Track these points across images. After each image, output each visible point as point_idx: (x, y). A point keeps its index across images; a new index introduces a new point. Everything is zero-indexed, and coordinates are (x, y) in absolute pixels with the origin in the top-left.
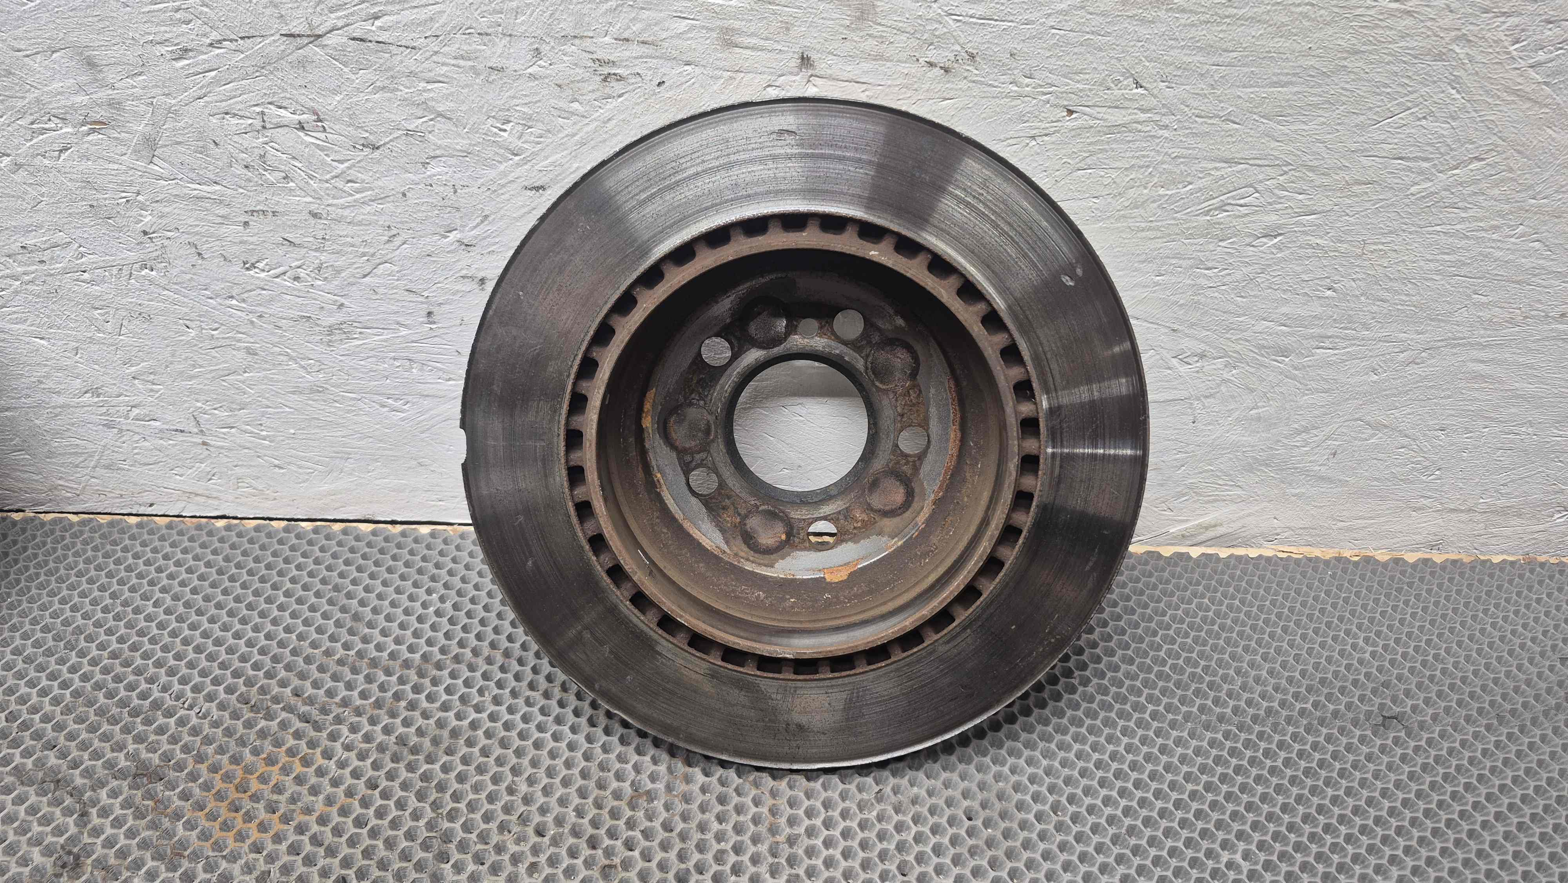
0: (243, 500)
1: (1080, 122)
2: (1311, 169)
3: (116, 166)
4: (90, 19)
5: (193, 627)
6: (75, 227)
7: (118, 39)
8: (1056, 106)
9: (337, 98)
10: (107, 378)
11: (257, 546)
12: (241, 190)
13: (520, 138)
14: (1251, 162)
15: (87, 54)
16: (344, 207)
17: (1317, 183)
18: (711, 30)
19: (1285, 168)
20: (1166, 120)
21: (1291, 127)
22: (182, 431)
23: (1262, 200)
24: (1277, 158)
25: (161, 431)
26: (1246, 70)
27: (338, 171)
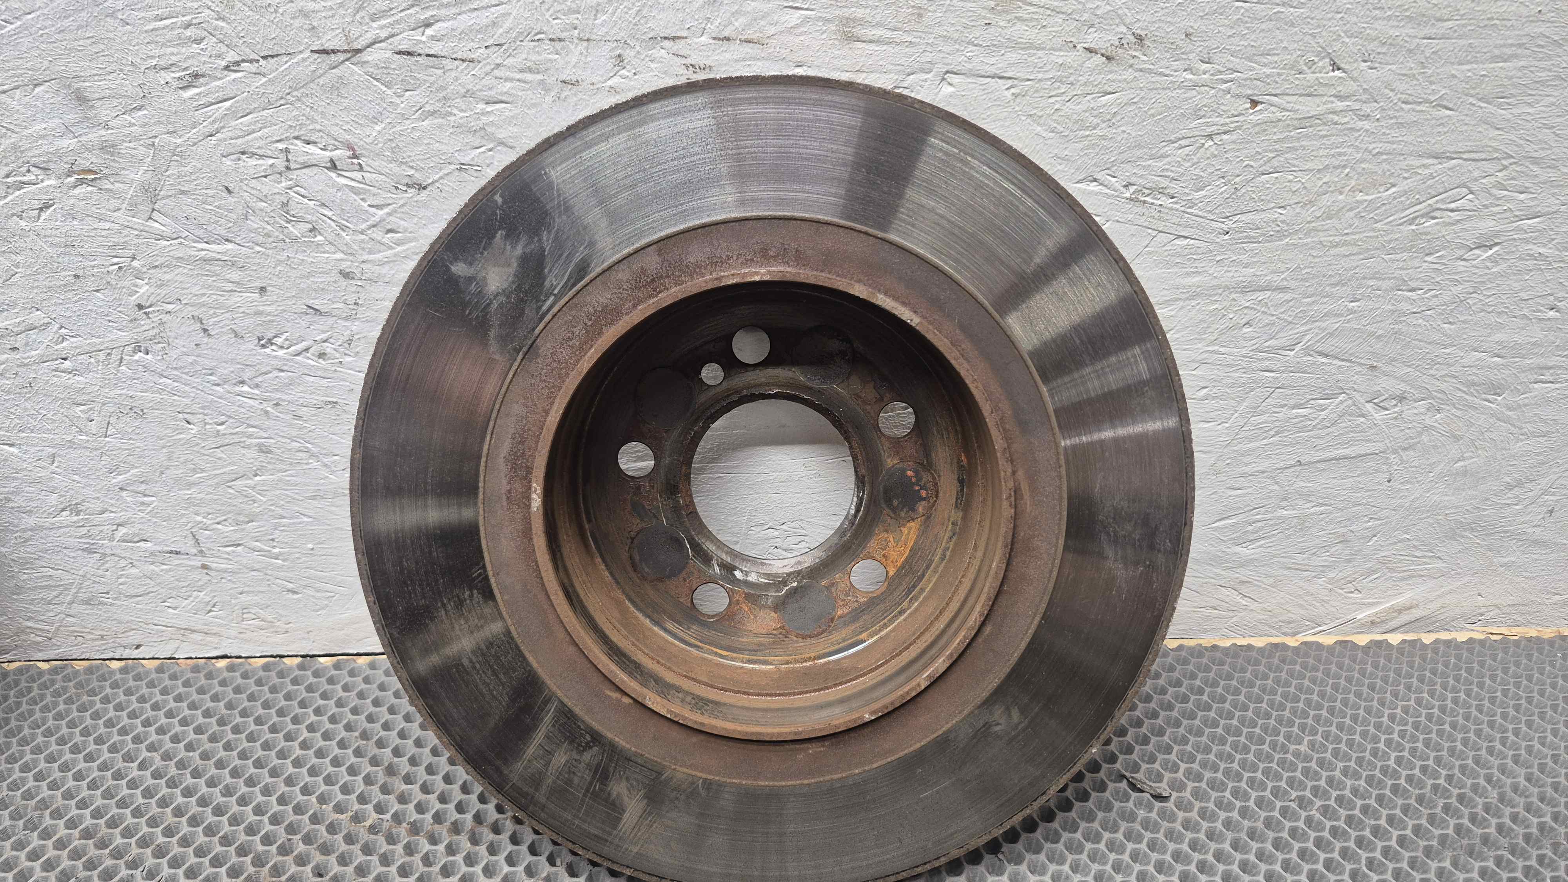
0: (249, 635)
1: (1266, 114)
2: (1535, 161)
3: (107, 225)
4: (81, 42)
5: (188, 793)
6: (55, 304)
7: (114, 67)
8: (1238, 96)
9: (378, 128)
10: (89, 492)
11: (266, 688)
12: (258, 248)
15: (77, 86)
16: (381, 263)
17: (1541, 179)
18: (828, 21)
19: (1505, 162)
20: (1367, 109)
21: (1515, 111)
22: (177, 553)
23: (1477, 202)
24: (1496, 150)
25: (152, 554)
26: (1462, 42)
27: (377, 219)
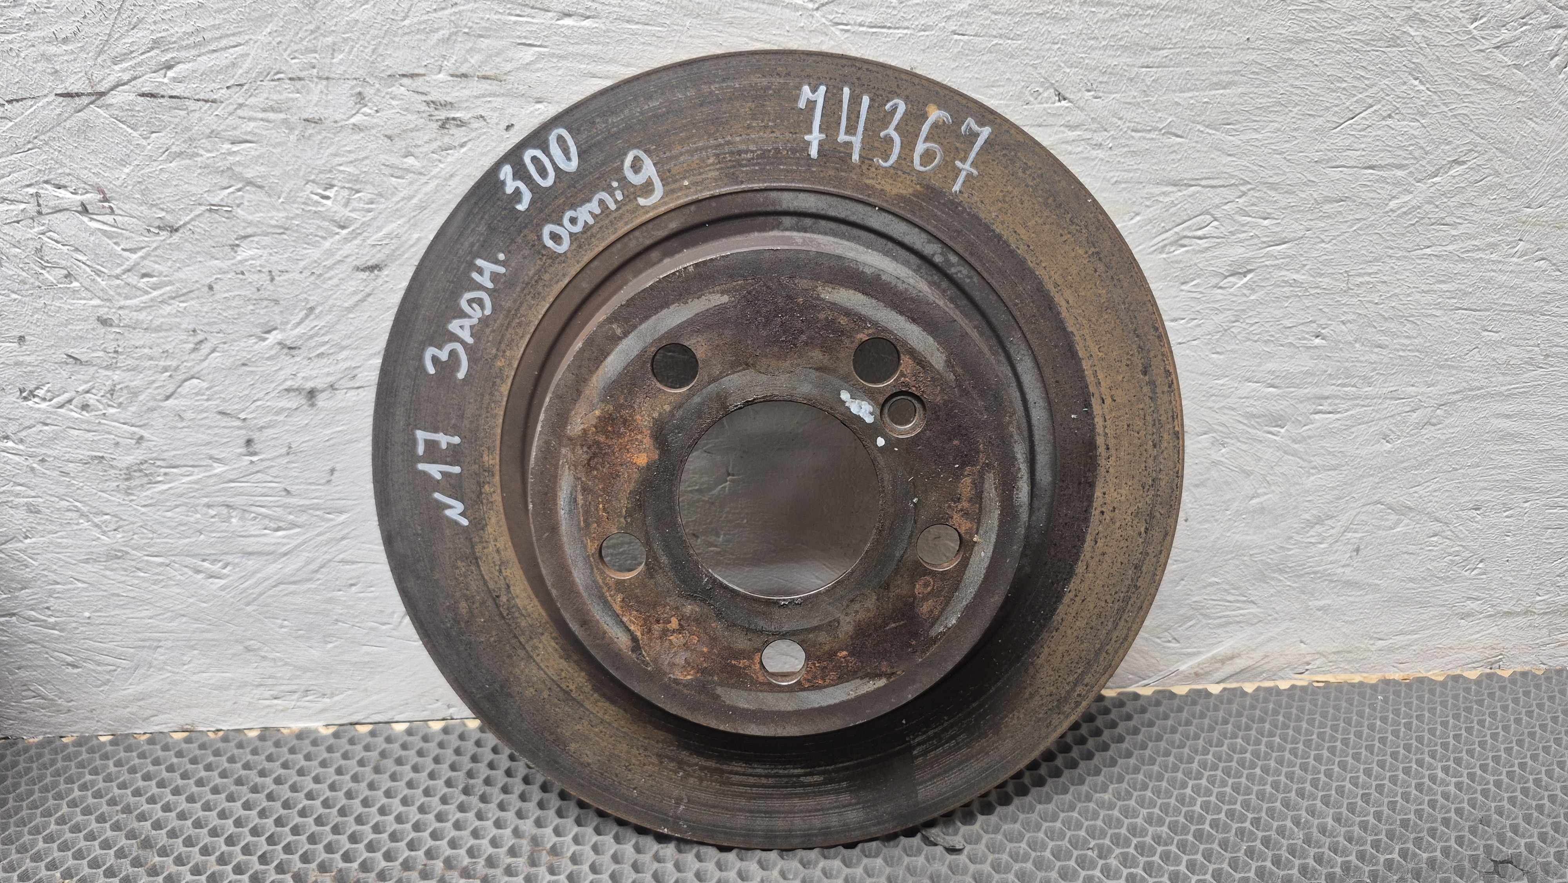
0: (30, 714)
2: (1273, 186)
9: (126, 170)
12: (14, 296)
13: (346, 205)
14: (1203, 183)
16: (139, 310)
17: (1282, 204)
19: (1243, 188)
20: (1098, 138)
23: (1222, 229)
24: (1232, 177)
26: (1179, 70)
27: (130, 263)
